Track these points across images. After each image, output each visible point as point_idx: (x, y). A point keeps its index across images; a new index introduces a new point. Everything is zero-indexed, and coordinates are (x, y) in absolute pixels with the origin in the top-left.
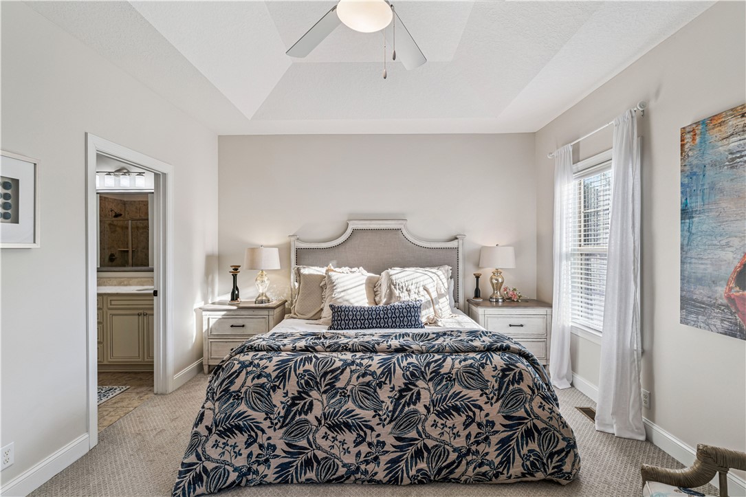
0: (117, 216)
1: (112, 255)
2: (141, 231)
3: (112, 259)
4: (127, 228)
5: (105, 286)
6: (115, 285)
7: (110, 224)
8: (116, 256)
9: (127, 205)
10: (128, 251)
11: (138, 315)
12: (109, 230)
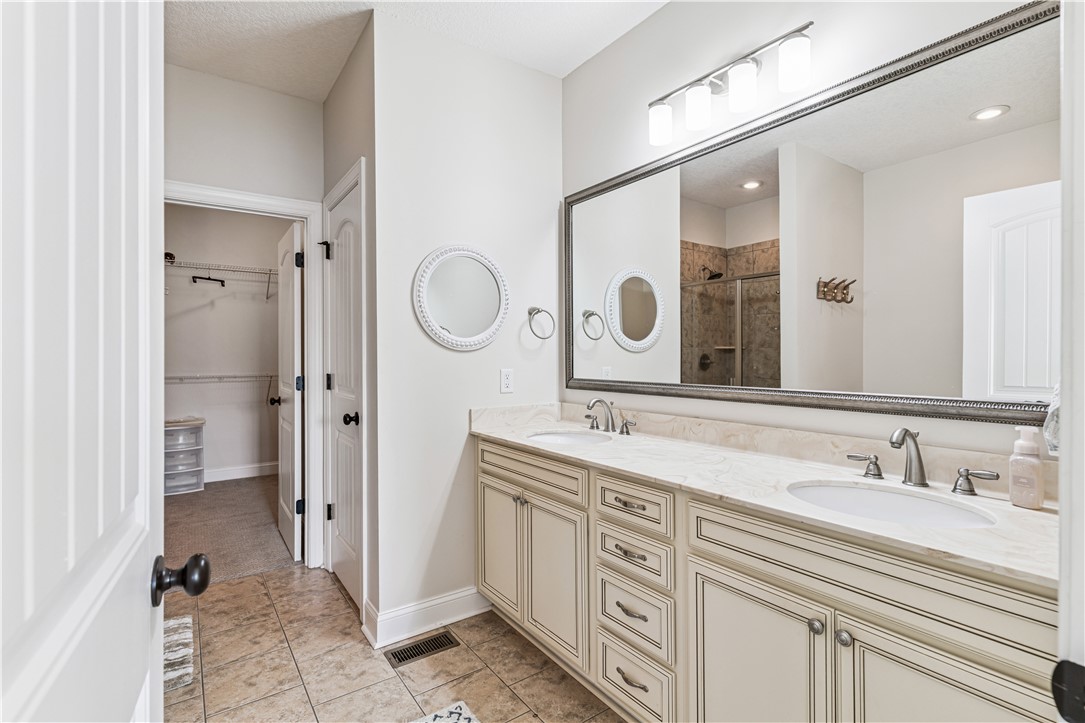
0: (714, 276)
1: (704, 357)
2: (756, 306)
3: (704, 363)
4: (732, 303)
5: (687, 439)
6: (713, 443)
7: (701, 295)
8: (712, 358)
9: (730, 258)
10: (733, 350)
11: (814, 628)
12: (699, 306)
